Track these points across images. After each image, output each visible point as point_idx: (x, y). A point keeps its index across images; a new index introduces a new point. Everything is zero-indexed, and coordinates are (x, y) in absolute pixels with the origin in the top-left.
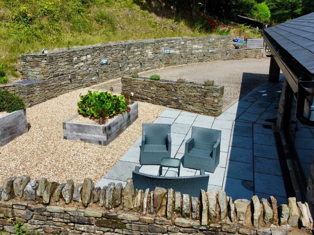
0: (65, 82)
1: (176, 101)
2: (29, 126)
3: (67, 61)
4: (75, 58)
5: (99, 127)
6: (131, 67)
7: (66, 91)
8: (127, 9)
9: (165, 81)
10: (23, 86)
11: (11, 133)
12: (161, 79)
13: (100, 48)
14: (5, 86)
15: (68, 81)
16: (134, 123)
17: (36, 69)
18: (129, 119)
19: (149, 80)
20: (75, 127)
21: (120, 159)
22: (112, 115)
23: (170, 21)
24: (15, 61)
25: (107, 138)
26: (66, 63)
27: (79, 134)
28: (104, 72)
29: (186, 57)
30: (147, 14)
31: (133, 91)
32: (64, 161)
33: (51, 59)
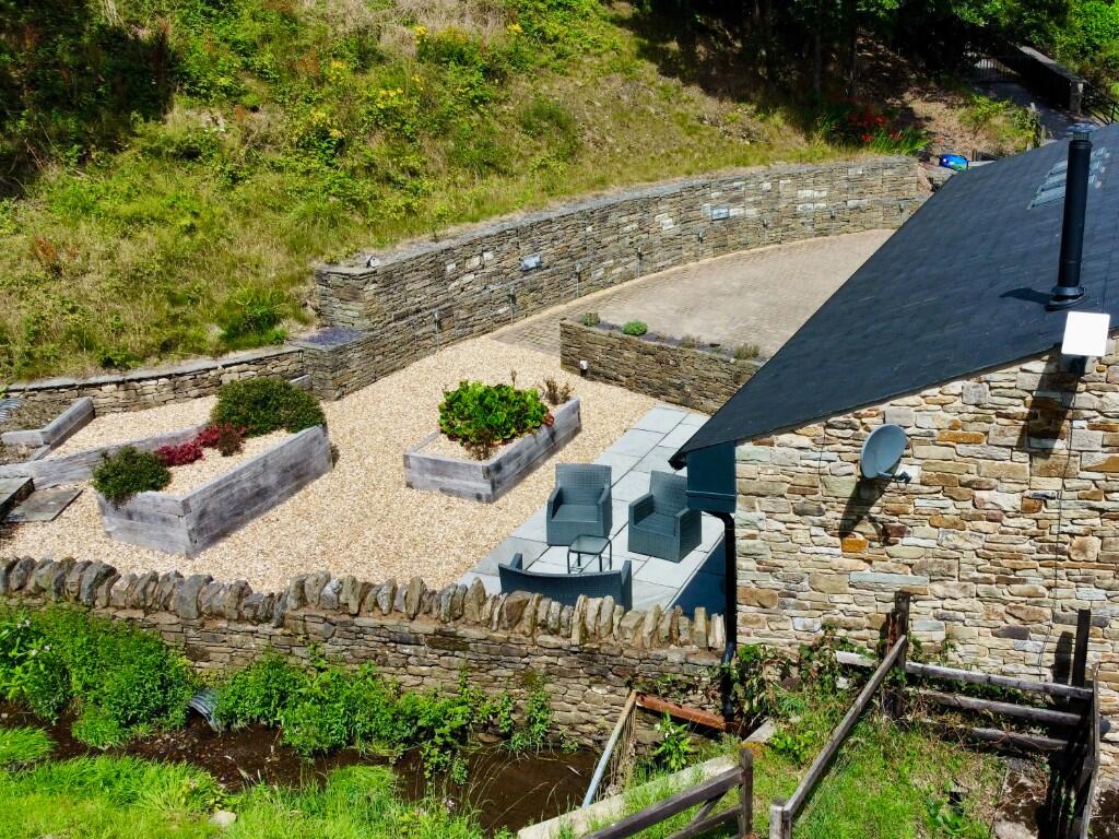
0: (424, 330)
1: (680, 388)
2: (334, 456)
3: (429, 276)
4: (451, 267)
5: (475, 467)
6: (611, 268)
7: (428, 351)
8: (618, 78)
9: (658, 338)
10: (322, 353)
11: (298, 477)
12: (650, 331)
13: (518, 231)
14: (279, 352)
15: (435, 327)
16: (568, 446)
17: (351, 305)
18: (553, 441)
19: (620, 335)
20: (429, 465)
21: (512, 534)
22: (508, 437)
23: (743, 111)
24: (301, 280)
25: (493, 488)
27: (437, 478)
28: (532, 291)
29: (777, 224)
30: (678, 88)
31: (585, 357)
32: (401, 537)
33: (389, 279)
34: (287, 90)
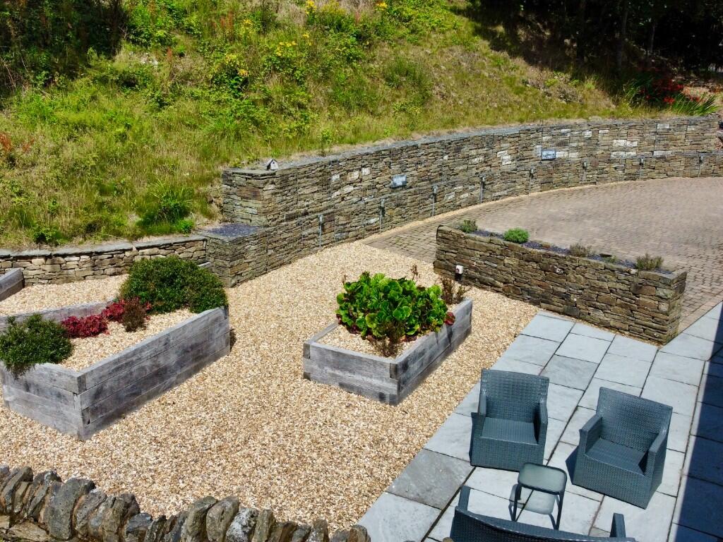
0: (310, 231)
1: (565, 297)
2: (232, 340)
3: (317, 184)
4: (335, 177)
5: (382, 364)
6: (461, 193)
7: (311, 250)
8: (458, 50)
9: (541, 246)
10: (223, 242)
11: (197, 358)
12: (530, 239)
13: (391, 153)
14: (187, 239)
15: (319, 229)
16: (460, 347)
17: (251, 203)
18: (450, 341)
19: (502, 241)
20: (331, 357)
21: (426, 446)
22: (412, 333)
23: (560, 78)
24: (208, 180)
25: (399, 389)
26: (316, 188)
27: (338, 372)
28: (398, 206)
29: (595, 167)
30: (505, 59)
31: (462, 263)
32: (302, 436)
33: (285, 182)
34: (207, 43)
